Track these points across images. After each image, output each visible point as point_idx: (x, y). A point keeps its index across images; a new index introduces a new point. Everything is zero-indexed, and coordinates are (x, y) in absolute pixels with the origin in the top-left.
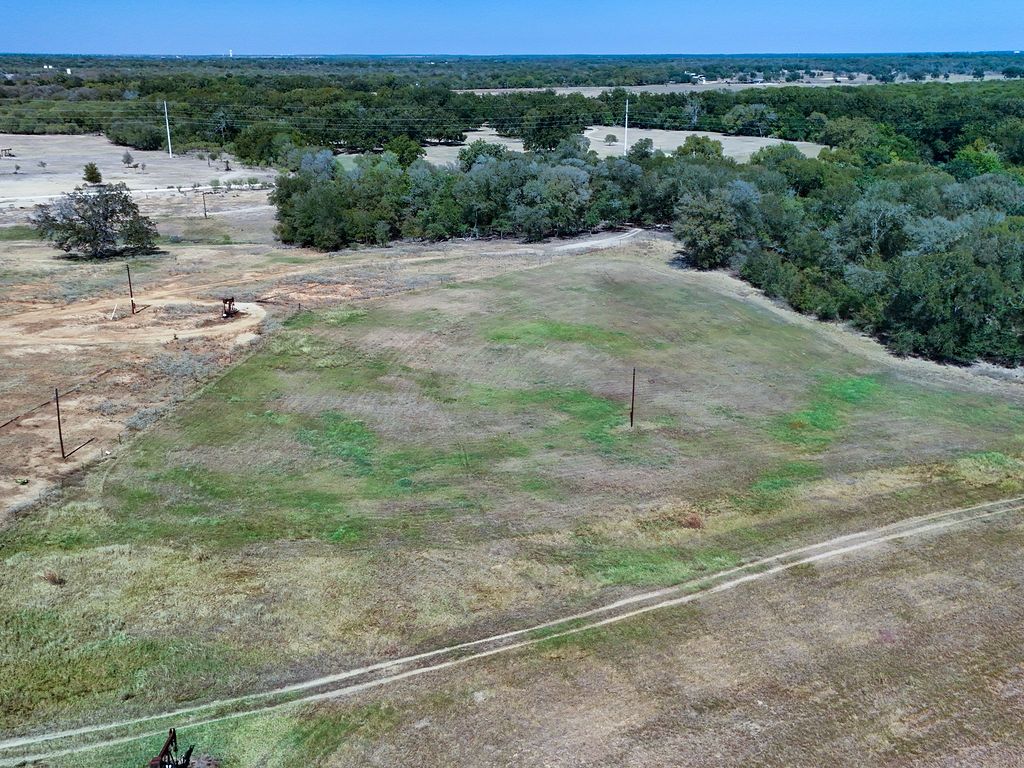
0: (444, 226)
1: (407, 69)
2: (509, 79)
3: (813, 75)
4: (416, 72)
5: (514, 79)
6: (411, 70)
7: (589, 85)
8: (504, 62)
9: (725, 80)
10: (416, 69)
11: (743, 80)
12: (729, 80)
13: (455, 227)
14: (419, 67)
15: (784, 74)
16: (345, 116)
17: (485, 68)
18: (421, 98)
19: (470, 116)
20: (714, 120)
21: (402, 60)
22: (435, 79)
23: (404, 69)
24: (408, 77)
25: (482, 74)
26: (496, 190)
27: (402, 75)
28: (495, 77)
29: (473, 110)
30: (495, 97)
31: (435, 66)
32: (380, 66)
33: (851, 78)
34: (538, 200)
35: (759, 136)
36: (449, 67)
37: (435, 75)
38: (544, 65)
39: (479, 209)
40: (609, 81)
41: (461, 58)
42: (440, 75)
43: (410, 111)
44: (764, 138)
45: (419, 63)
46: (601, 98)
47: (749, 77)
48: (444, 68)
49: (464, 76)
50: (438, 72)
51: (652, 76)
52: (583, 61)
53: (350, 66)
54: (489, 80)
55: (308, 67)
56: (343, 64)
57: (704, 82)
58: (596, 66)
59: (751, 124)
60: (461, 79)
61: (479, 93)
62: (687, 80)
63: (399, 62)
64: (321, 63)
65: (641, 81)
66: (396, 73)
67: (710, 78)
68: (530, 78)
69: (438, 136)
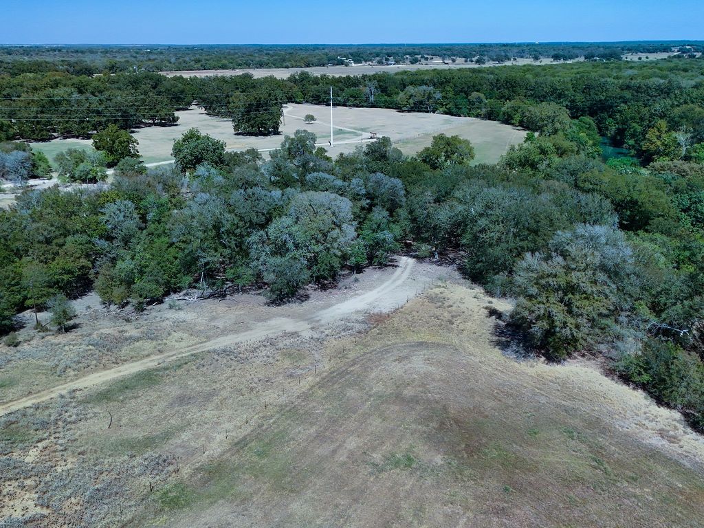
0: (157, 282)
1: (128, 55)
2: (209, 63)
3: (427, 59)
4: (135, 57)
5: (213, 63)
6: (132, 56)
7: (270, 67)
8: (202, 50)
9: (368, 63)
10: (135, 55)
11: (380, 63)
12: (370, 63)
13: (173, 280)
14: (137, 53)
15: (407, 58)
16: (59, 102)
17: (188, 54)
18: (135, 83)
19: (181, 97)
20: (388, 99)
21: (125, 48)
22: (149, 63)
23: (125, 55)
24: (128, 61)
25: (187, 59)
26: (228, 232)
27: (123, 60)
28: (197, 61)
29: (182, 92)
30: (202, 80)
31: (150, 52)
32: (107, 53)
33: (454, 61)
34: (290, 245)
35: (427, 112)
36: (161, 53)
37: (150, 60)
38: (232, 51)
39: (207, 264)
40: (285, 64)
41: (169, 47)
42: (154, 60)
43: (122, 97)
44: (432, 114)
45: (137, 51)
46: (290, 80)
47: (384, 61)
48: (157, 54)
49: (173, 60)
50: (152, 57)
51: (315, 60)
52: (260, 49)
53: (83, 52)
54: (192, 63)
55: (48, 53)
56: (77, 51)
57: (353, 64)
58: (271, 52)
59: (421, 102)
60: (171, 63)
61: (186, 75)
62: (341, 63)
63: (121, 50)
64: (60, 51)
65: (309, 64)
66: (119, 59)
67: (357, 61)
68: (224, 62)
69: (152, 118)
